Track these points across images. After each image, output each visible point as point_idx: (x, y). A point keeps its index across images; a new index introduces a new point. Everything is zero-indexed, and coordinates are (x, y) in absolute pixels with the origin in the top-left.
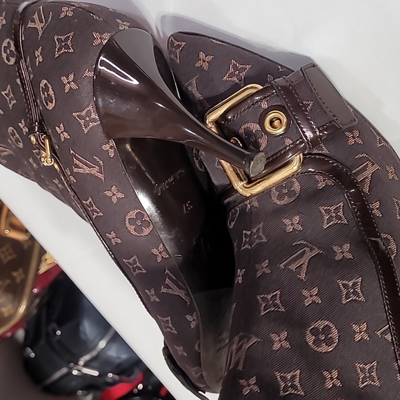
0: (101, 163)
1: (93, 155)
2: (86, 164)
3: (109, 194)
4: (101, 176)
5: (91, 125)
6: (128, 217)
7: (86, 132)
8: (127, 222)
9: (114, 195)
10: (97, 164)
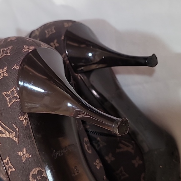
0: (17, 129)
1: (12, 123)
2: (7, 130)
3: (20, 154)
4: (16, 140)
5: (14, 101)
6: (32, 173)
7: (9, 106)
8: (31, 177)
9: (24, 155)
10: (14, 130)
